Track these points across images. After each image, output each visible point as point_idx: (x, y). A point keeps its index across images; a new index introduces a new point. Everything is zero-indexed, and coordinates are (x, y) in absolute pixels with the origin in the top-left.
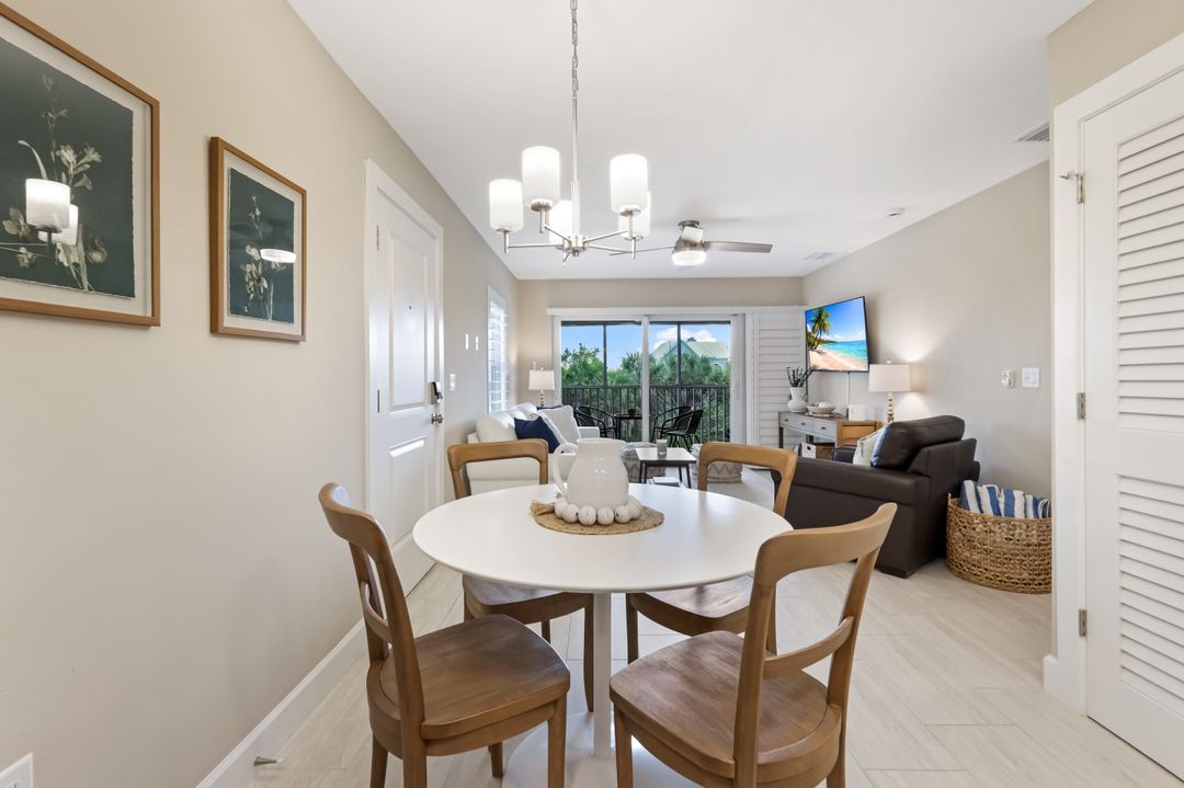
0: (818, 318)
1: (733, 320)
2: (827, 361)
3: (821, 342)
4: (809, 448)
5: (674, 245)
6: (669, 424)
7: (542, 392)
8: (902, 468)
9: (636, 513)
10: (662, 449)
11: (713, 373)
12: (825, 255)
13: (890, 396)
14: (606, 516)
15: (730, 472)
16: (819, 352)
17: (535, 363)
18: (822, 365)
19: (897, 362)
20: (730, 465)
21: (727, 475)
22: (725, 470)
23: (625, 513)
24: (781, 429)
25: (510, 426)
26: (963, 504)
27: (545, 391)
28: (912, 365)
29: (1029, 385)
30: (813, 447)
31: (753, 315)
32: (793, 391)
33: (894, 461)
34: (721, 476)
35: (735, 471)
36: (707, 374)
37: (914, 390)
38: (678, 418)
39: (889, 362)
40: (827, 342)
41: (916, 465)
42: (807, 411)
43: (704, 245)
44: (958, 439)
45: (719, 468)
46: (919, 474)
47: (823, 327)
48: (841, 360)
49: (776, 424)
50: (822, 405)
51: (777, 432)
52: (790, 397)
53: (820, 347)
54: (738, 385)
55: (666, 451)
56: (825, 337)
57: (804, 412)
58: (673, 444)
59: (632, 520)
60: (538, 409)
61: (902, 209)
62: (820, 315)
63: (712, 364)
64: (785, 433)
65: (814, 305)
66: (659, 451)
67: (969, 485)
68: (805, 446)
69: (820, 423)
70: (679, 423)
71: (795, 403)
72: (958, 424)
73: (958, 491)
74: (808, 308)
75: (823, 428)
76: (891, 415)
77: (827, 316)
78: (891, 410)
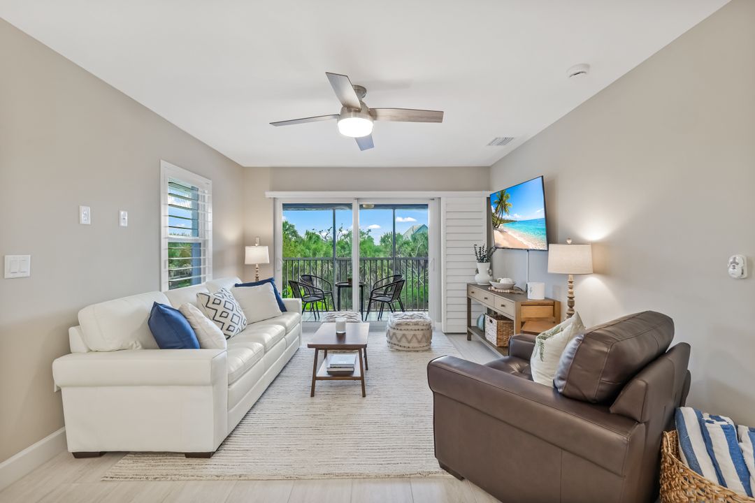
0: (500, 201)
1: (431, 204)
2: (508, 241)
3: (502, 221)
4: (491, 321)
7: (257, 267)
8: (602, 403)
10: (340, 327)
13: (570, 278)
15: (419, 341)
16: (501, 231)
18: (505, 244)
19: (577, 242)
20: (420, 334)
21: (416, 345)
22: (414, 340)
24: (469, 300)
28: (593, 245)
30: (495, 321)
32: (480, 266)
33: (589, 391)
34: (411, 345)
35: (424, 340)
37: (596, 272)
39: (569, 242)
40: (508, 221)
42: (490, 286)
43: (372, 113)
45: (410, 338)
47: (504, 208)
48: (520, 239)
50: (503, 281)
51: (465, 301)
52: (477, 271)
53: (501, 226)
57: (487, 287)
61: (587, 66)
62: (502, 196)
64: (472, 302)
65: (497, 188)
67: (688, 413)
68: (487, 317)
71: (481, 277)
72: (665, 323)
75: (503, 306)
76: (571, 298)
77: (508, 197)
78: (571, 293)
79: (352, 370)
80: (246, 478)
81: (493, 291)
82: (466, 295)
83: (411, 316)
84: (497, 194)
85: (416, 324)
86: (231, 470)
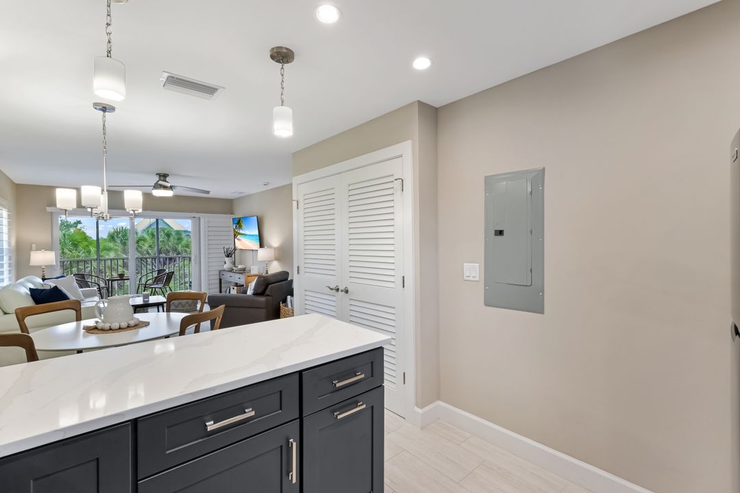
0: (238, 223)
2: (242, 245)
3: (239, 234)
5: (153, 185)
6: (150, 282)
7: (44, 267)
8: (262, 294)
9: (137, 322)
10: (146, 297)
11: (184, 242)
12: (241, 193)
13: (267, 262)
14: (124, 325)
15: (190, 306)
16: (239, 239)
17: (34, 246)
18: (241, 247)
20: (190, 301)
22: (187, 305)
23: (132, 323)
24: (220, 280)
25: (27, 294)
26: (286, 306)
27: (45, 266)
28: (275, 248)
30: (235, 288)
31: (205, 218)
32: (227, 260)
33: (260, 291)
34: (184, 308)
35: (193, 305)
38: (156, 278)
39: (268, 247)
40: (242, 234)
41: (268, 292)
42: (233, 270)
43: (171, 188)
44: (287, 279)
46: (268, 295)
47: (240, 227)
48: (249, 244)
49: (218, 277)
50: (240, 267)
51: (218, 281)
52: (225, 263)
53: (239, 237)
54: (196, 256)
55: (148, 298)
56: (241, 231)
57: (231, 270)
58: (153, 294)
59: (136, 325)
60: (44, 279)
62: (240, 221)
64: (222, 281)
65: (238, 215)
66: (144, 298)
67: (289, 297)
68: (232, 287)
69: (238, 276)
70: (157, 280)
71: (228, 266)
72: (286, 274)
73: (285, 301)
74: (234, 216)
75: (239, 278)
76: (267, 271)
77: (242, 222)
78: (267, 269)
81: (234, 272)
84: (237, 219)
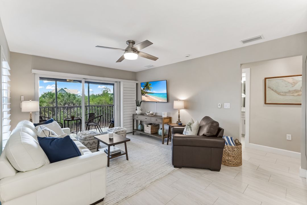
1: (115, 83)
2: (149, 99)
3: (147, 93)
4: (148, 126)
7: (31, 113)
11: (77, 99)
12: (152, 66)
16: (146, 96)
18: (147, 100)
29: (227, 108)
30: (150, 126)
31: (123, 83)
32: (137, 107)
36: (74, 99)
37: (185, 108)
39: (179, 100)
40: (150, 93)
47: (148, 88)
50: (151, 112)
51: (132, 120)
52: (136, 110)
56: (149, 91)
62: (147, 84)
63: (76, 96)
68: (145, 125)
69: (154, 118)
71: (138, 112)
75: (156, 120)
76: (179, 115)
77: (150, 85)
78: (179, 114)
79: (120, 151)
80: (128, 197)
81: (148, 116)
82: (132, 118)
83: (119, 128)
84: (145, 83)
85: (123, 131)
86: (119, 198)
